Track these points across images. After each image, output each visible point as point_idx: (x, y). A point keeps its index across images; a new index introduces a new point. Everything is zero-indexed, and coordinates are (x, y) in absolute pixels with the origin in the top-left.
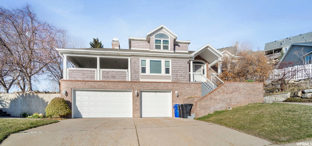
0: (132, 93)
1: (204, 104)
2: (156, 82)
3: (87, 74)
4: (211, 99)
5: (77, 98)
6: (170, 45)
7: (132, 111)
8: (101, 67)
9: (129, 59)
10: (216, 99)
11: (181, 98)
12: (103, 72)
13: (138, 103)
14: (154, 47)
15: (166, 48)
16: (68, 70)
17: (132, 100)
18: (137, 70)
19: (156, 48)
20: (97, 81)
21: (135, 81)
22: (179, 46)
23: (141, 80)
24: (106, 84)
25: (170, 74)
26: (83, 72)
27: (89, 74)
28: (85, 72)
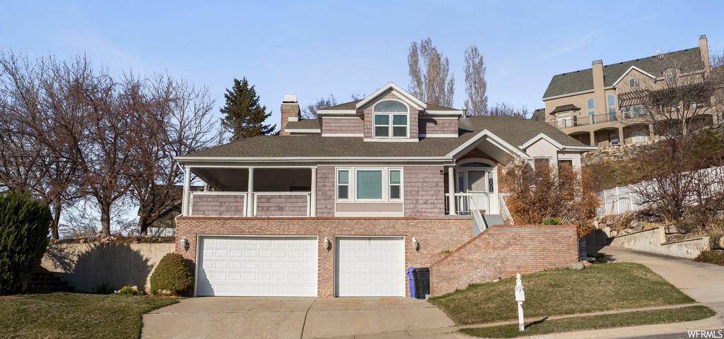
0: (317, 241)
1: (446, 269)
2: (369, 219)
3: (227, 204)
4: (461, 259)
5: (207, 253)
6: (410, 125)
7: (317, 283)
8: (256, 189)
9: (314, 168)
10: (472, 261)
11: (425, 252)
12: (259, 198)
13: (330, 265)
14: (373, 131)
15: (400, 132)
16: (192, 197)
17: (317, 258)
18: (329, 193)
19: (377, 135)
20: (247, 219)
21: (325, 215)
22: (435, 122)
23: (337, 214)
24: (265, 224)
25: (401, 200)
26: (220, 199)
27: (231, 204)
28: (223, 200)
